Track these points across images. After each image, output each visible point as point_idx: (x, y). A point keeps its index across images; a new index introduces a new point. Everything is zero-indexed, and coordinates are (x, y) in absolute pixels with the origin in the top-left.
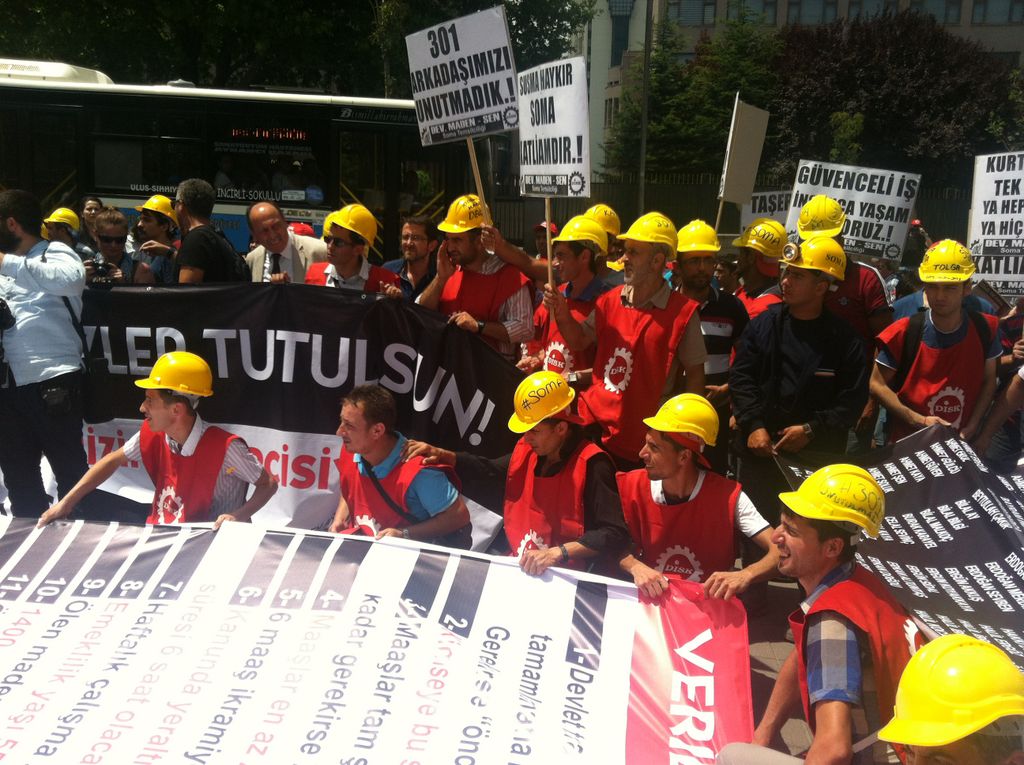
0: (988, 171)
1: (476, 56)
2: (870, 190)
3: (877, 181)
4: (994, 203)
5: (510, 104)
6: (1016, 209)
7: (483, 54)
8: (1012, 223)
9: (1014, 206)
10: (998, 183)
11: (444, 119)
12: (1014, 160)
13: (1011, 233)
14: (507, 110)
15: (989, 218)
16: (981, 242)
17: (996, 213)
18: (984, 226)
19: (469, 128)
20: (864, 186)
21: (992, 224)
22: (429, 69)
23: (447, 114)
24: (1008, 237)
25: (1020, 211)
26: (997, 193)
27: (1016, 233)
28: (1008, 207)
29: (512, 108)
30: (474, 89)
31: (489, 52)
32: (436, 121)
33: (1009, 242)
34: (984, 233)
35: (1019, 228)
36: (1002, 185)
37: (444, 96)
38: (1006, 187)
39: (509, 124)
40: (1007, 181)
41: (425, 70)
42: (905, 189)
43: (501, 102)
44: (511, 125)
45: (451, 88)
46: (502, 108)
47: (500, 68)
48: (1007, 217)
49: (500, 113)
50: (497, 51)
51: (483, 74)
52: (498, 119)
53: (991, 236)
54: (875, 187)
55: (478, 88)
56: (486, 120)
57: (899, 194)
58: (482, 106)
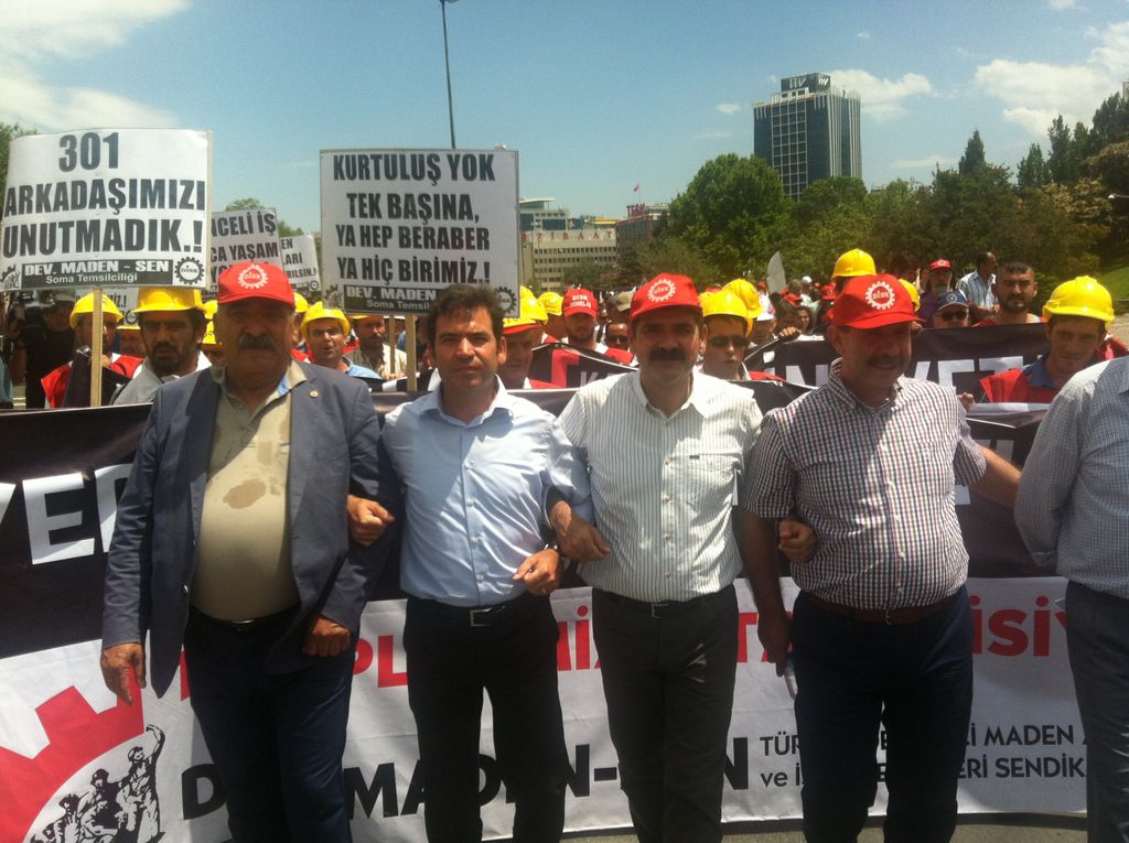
0: (336, 178)
1: (146, 183)
2: (234, 233)
3: (237, 222)
4: (350, 228)
5: (191, 254)
6: (380, 241)
7: (160, 183)
8: (377, 261)
9: (376, 236)
10: (351, 197)
11: (57, 255)
12: (367, 163)
13: (377, 278)
14: (183, 261)
15: (348, 252)
16: (341, 289)
17: (354, 244)
18: (341, 263)
19: (103, 274)
20: (227, 230)
21: (352, 261)
22: (49, 186)
23: (66, 249)
24: (374, 283)
25: (385, 245)
26: (353, 215)
27: (384, 278)
28: (368, 236)
29: (193, 260)
30: (129, 223)
31: (173, 183)
32: (39, 257)
33: (376, 290)
34: (342, 276)
35: (388, 270)
36: (357, 201)
37: (66, 226)
38: (362, 205)
39: (182, 279)
40: (362, 196)
41: (40, 187)
42: (265, 224)
43: (177, 247)
44: (186, 281)
45: (88, 214)
46: (176, 256)
47: (185, 204)
48: (370, 252)
49: (171, 262)
50: (189, 185)
51: (153, 206)
52: (166, 269)
53: (351, 281)
54: (238, 229)
55: (140, 224)
56: (140, 267)
57: (261, 230)
58: (140, 247)
